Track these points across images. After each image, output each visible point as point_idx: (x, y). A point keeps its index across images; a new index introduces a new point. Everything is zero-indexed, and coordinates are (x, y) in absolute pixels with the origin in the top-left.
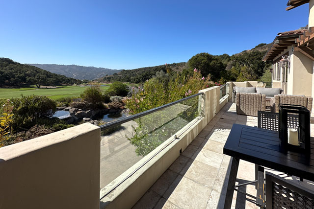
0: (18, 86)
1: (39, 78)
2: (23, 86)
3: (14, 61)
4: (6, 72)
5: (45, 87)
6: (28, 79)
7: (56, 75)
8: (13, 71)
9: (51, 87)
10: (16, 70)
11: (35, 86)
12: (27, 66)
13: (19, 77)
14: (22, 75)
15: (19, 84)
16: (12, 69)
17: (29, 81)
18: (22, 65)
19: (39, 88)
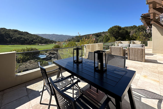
0: (30, 44)
1: (39, 41)
2: (32, 44)
3: (29, 33)
4: (26, 38)
5: (41, 44)
6: (34, 41)
7: (46, 39)
8: (28, 37)
9: (44, 44)
10: (29, 37)
11: (37, 44)
12: (34, 35)
13: (30, 40)
14: (32, 39)
15: (30, 43)
16: (28, 36)
17: (35, 42)
18: (32, 35)
19: (38, 45)
